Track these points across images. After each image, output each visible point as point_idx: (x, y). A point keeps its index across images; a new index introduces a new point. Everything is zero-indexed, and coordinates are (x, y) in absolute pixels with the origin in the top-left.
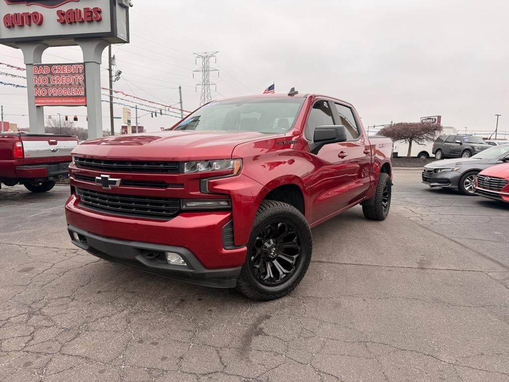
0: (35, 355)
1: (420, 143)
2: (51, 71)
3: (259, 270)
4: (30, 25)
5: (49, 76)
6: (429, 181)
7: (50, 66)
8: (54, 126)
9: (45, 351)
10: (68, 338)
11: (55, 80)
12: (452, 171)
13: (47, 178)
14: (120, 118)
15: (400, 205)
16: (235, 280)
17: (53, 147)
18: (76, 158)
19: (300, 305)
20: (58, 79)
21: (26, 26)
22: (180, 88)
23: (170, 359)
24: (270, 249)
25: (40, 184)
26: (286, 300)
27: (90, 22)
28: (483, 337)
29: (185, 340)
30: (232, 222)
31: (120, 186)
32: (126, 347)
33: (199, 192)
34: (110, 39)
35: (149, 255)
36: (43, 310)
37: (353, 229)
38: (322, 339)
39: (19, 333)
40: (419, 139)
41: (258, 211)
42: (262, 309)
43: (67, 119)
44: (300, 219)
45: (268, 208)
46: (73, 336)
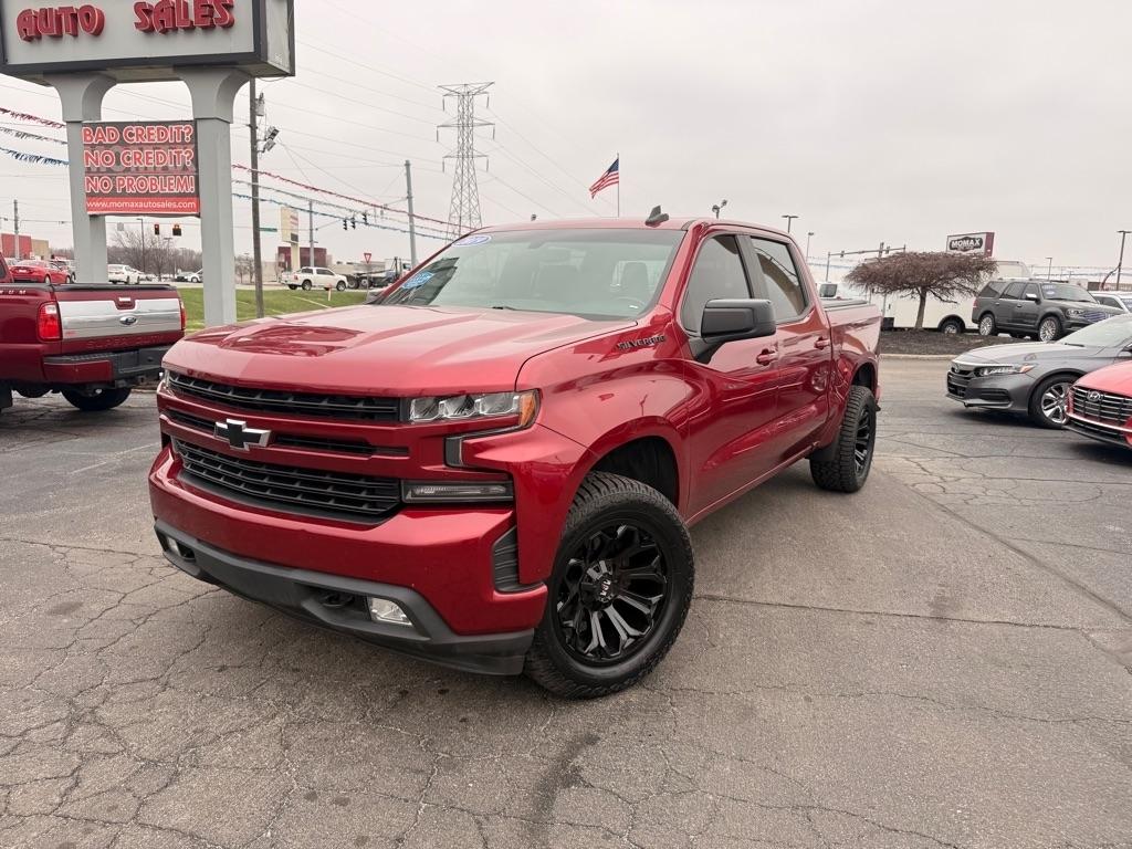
0: (81, 827)
1: (944, 298)
2: (121, 138)
3: (574, 630)
4: (75, 35)
5: (117, 148)
6: (963, 395)
7: (120, 126)
8: (128, 245)
9: (104, 816)
10: (154, 784)
11: (131, 158)
12: (1014, 373)
13: (112, 383)
14: (275, 230)
15: (895, 451)
16: (519, 658)
17: (125, 314)
18: (173, 374)
19: (664, 711)
20: (138, 156)
21: (67, 37)
22: (408, 165)
23: (374, 842)
24: (600, 582)
25: (99, 391)
26: (633, 696)
27: (209, 28)
28: (1072, 800)
29: (408, 794)
30: (515, 531)
31: (268, 446)
32: (279, 811)
33: (443, 466)
34: (252, 68)
35: (330, 601)
36: (100, 713)
37: (787, 513)
38: (711, 797)
39: (47, 770)
40: (943, 289)
41: (574, 502)
42: (580, 718)
43: (157, 232)
44: (668, 517)
45: (598, 494)
46: (164, 779)
